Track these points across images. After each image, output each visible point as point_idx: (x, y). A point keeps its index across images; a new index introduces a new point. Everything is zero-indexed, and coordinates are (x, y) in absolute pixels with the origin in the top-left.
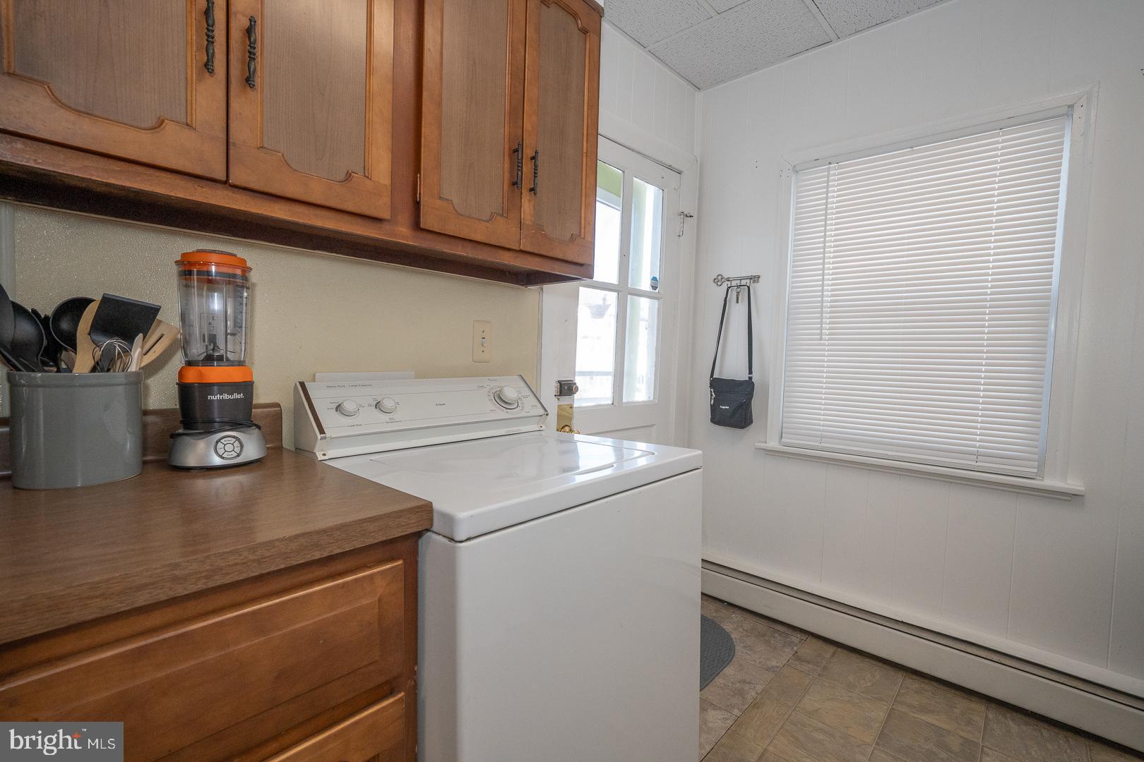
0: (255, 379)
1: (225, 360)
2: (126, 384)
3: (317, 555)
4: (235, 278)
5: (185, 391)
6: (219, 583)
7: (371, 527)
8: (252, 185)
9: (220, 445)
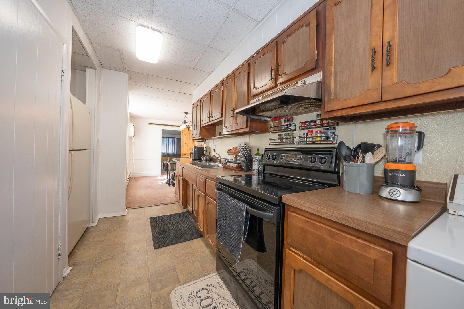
0: (417, 170)
1: (398, 161)
2: (366, 167)
3: (347, 224)
4: (406, 131)
5: (386, 171)
6: (320, 215)
7: (371, 227)
8: (391, 98)
9: (391, 191)
